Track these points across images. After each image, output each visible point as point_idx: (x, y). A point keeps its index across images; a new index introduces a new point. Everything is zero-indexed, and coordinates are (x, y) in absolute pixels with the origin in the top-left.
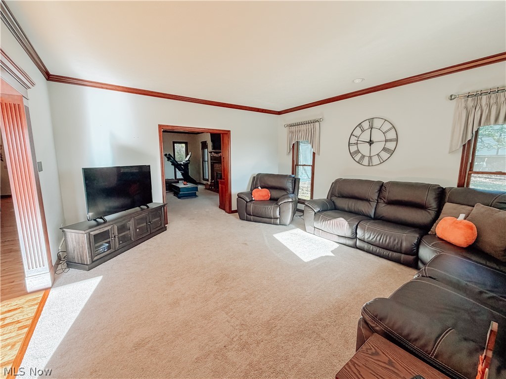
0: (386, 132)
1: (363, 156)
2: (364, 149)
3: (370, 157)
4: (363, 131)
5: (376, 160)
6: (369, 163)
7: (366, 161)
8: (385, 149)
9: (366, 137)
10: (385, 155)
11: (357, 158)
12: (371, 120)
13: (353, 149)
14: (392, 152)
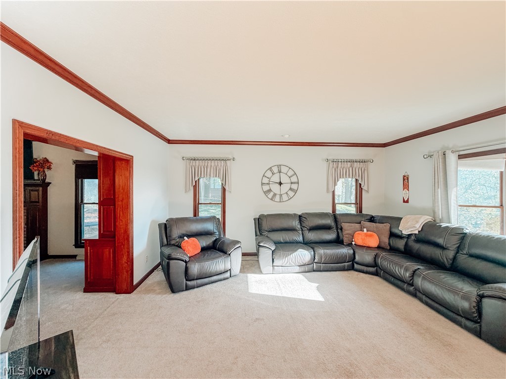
0: (291, 176)
1: (275, 195)
2: (275, 188)
3: (281, 195)
4: (273, 174)
5: (285, 197)
6: (280, 200)
7: (277, 198)
8: (291, 189)
9: (276, 178)
10: (291, 194)
11: (271, 195)
12: (279, 166)
13: (266, 188)
14: (295, 191)
